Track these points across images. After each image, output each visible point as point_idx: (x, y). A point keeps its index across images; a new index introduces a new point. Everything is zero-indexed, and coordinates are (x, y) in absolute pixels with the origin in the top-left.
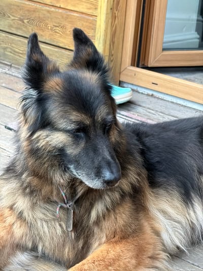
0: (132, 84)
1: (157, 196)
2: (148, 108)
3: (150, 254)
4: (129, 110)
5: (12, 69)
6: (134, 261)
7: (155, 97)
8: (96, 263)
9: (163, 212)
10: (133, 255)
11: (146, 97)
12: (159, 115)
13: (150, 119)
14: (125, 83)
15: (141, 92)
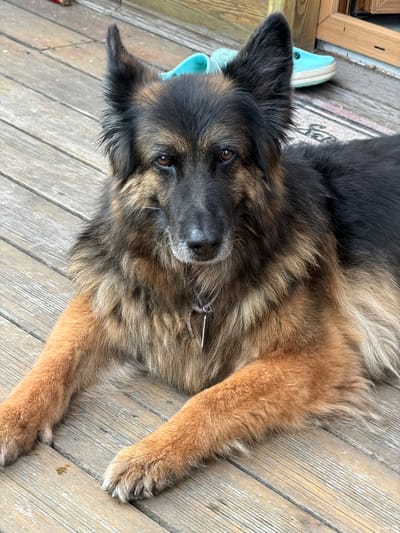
0: (339, 47)
1: (353, 281)
2: (364, 95)
3: (337, 382)
4: (328, 98)
5: (122, 8)
6: (305, 392)
7: (380, 73)
8: (238, 389)
9: (363, 308)
10: (305, 383)
11: (362, 72)
12: (382, 108)
13: (366, 116)
14: (325, 43)
15: (354, 61)
